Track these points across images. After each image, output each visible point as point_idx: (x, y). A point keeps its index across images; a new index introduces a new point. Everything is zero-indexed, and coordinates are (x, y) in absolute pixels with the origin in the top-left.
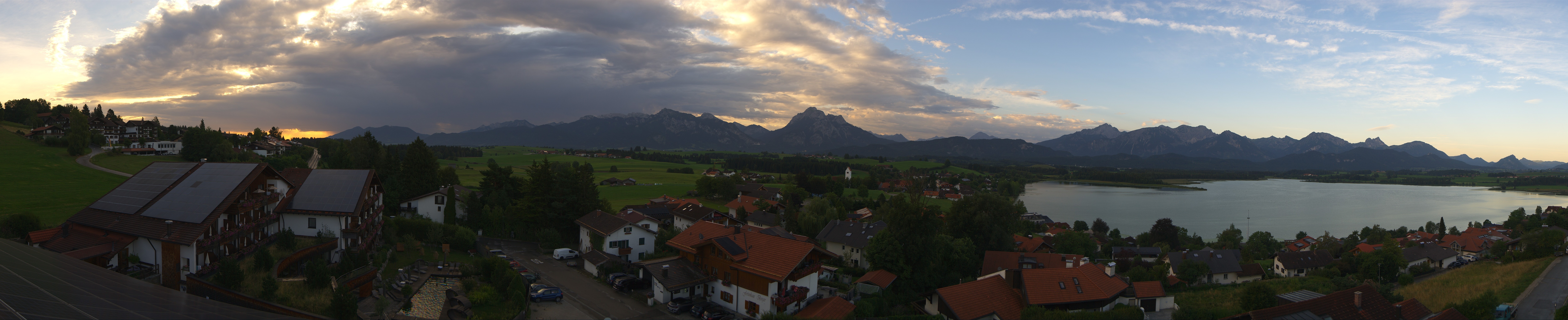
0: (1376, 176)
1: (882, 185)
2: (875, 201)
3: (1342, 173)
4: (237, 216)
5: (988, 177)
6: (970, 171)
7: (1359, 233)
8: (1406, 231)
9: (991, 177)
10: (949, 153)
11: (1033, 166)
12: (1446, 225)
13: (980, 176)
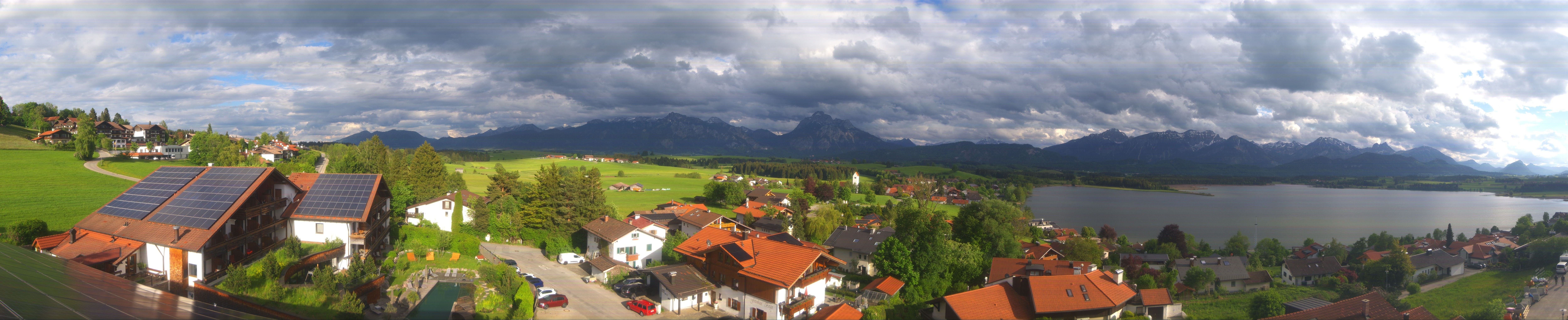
0: (1384, 181)
1: (889, 190)
2: (883, 206)
3: (1350, 179)
4: (244, 221)
5: (995, 183)
6: (978, 177)
7: (1367, 239)
8: (1413, 238)
9: (998, 182)
10: (956, 158)
11: (1040, 172)
12: (1453, 231)
13: (987, 181)
